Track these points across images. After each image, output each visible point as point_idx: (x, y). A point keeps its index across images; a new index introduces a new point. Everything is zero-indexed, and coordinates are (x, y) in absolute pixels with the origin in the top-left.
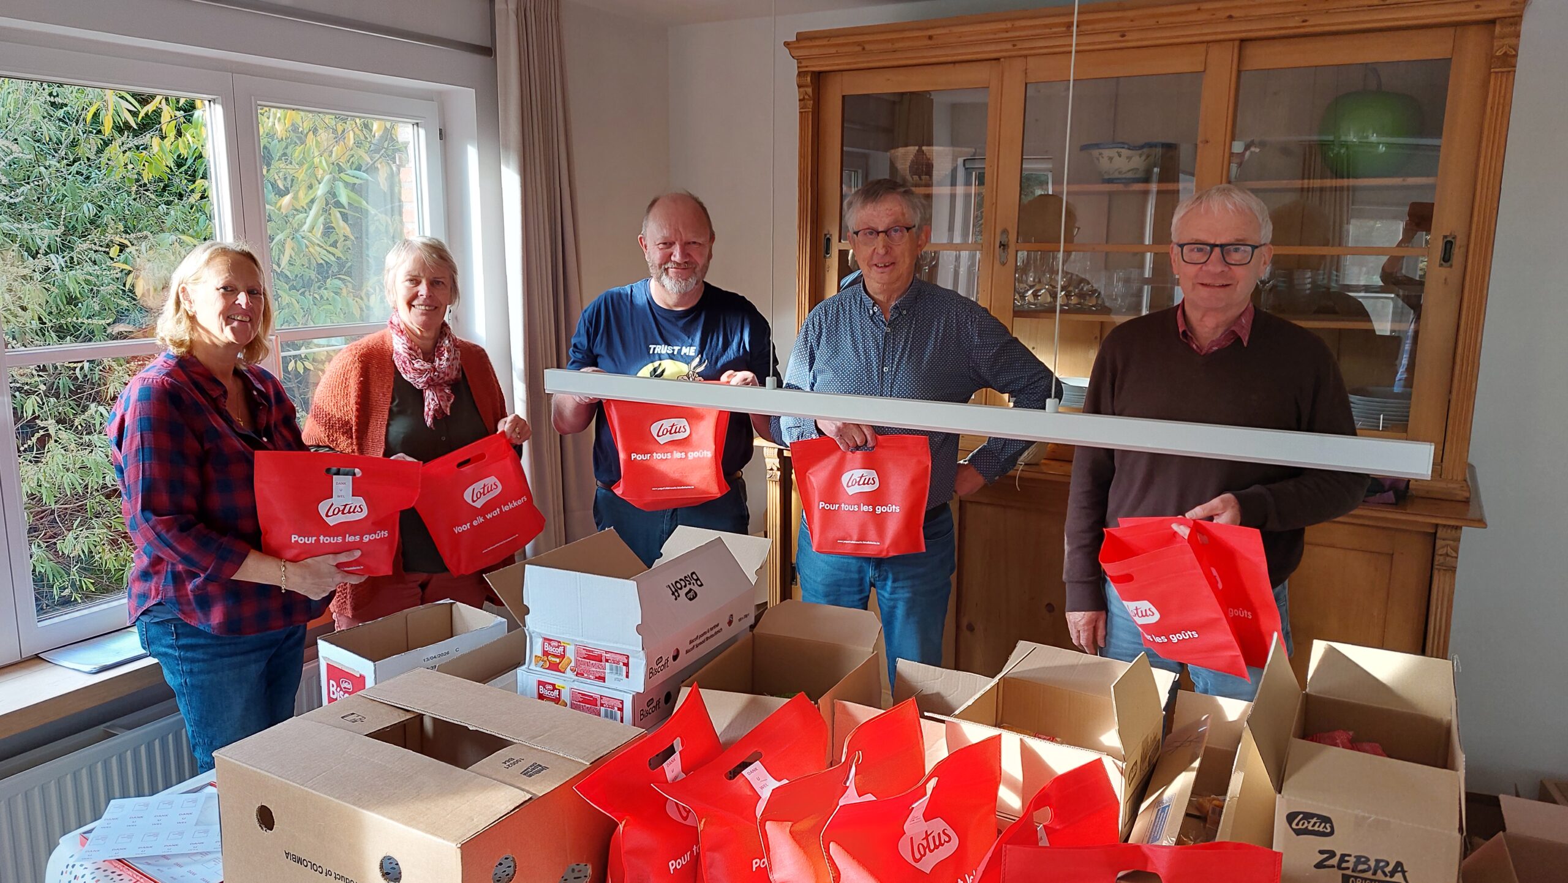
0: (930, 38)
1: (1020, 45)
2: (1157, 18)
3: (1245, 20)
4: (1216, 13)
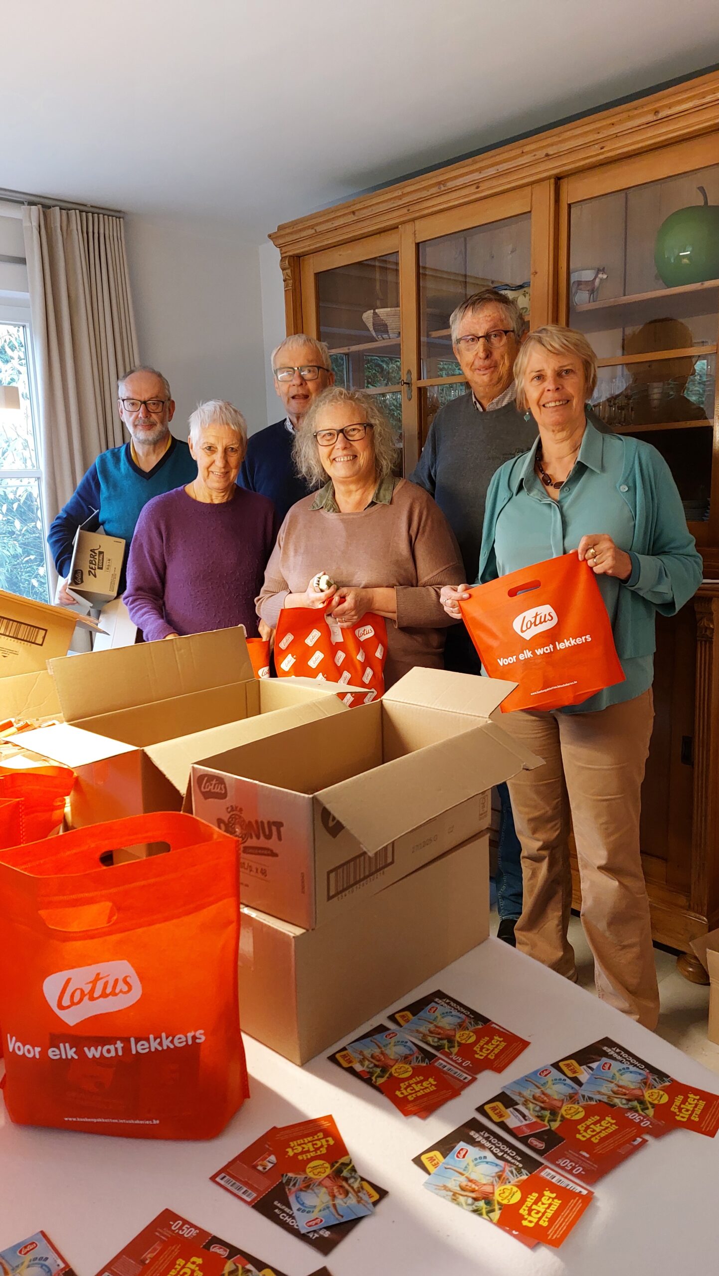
0: (354, 213)
1: (412, 209)
2: (498, 167)
3: (558, 155)
4: (536, 153)
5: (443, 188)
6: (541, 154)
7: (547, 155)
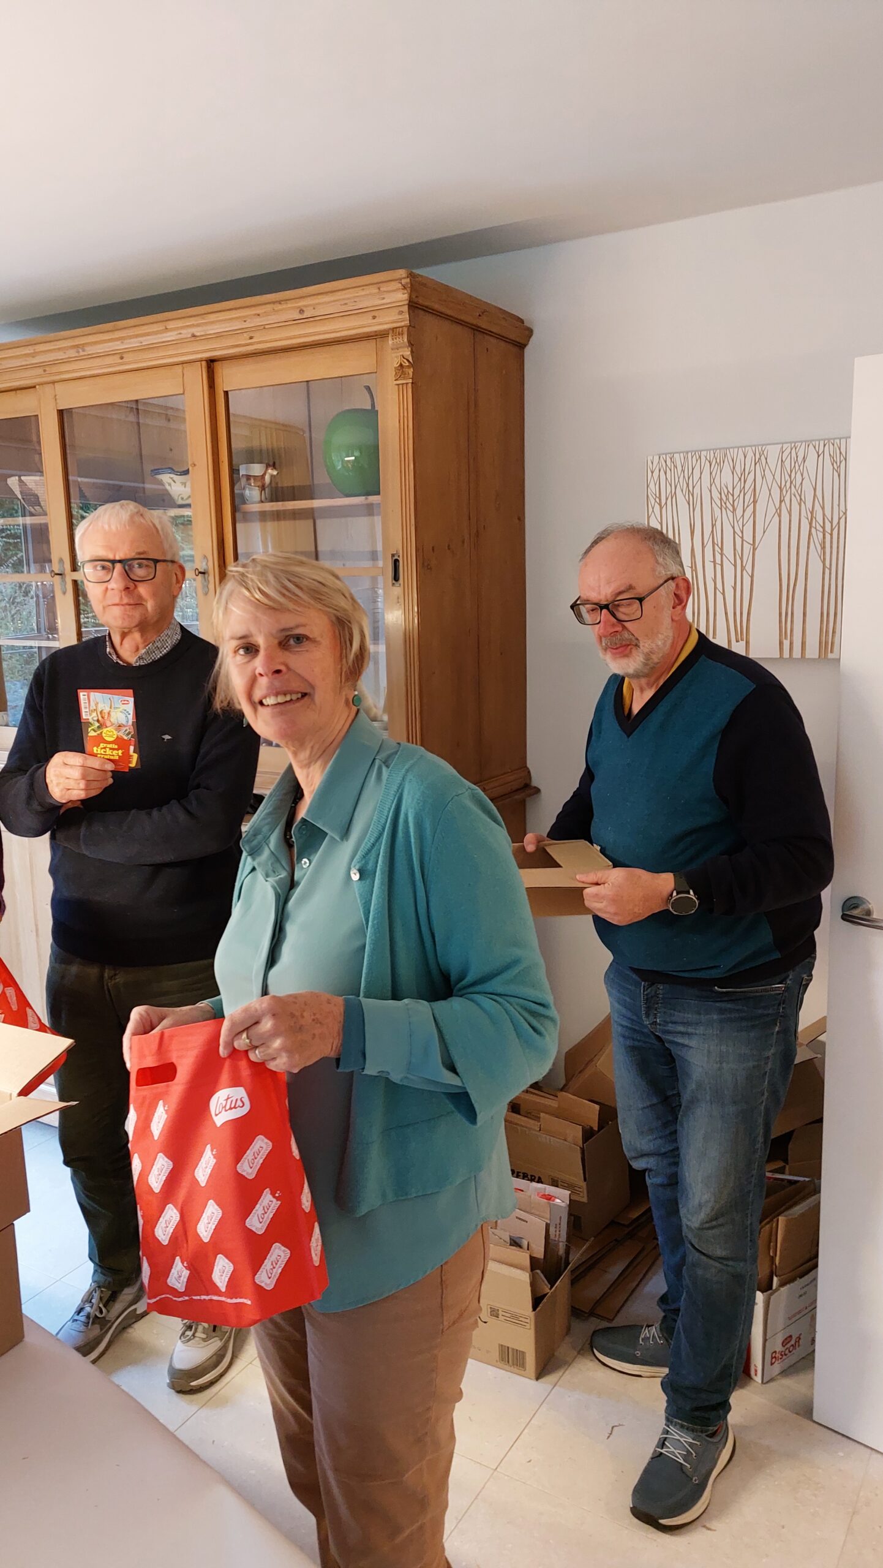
1: (50, 370)
2: (140, 339)
3: (207, 338)
4: (182, 331)
5: (82, 353)
6: (186, 333)
7: (194, 336)
